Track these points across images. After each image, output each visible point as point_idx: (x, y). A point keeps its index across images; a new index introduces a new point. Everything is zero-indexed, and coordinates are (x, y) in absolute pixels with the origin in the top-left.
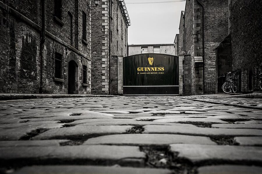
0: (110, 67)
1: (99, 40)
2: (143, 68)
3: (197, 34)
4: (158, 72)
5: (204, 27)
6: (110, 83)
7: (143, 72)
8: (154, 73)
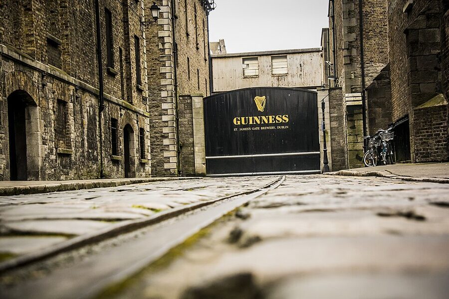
0: (177, 120)
1: (153, 67)
2: (245, 119)
3: (349, 48)
4: (276, 125)
5: (364, 32)
6: (179, 152)
7: (245, 126)
8: (268, 128)
